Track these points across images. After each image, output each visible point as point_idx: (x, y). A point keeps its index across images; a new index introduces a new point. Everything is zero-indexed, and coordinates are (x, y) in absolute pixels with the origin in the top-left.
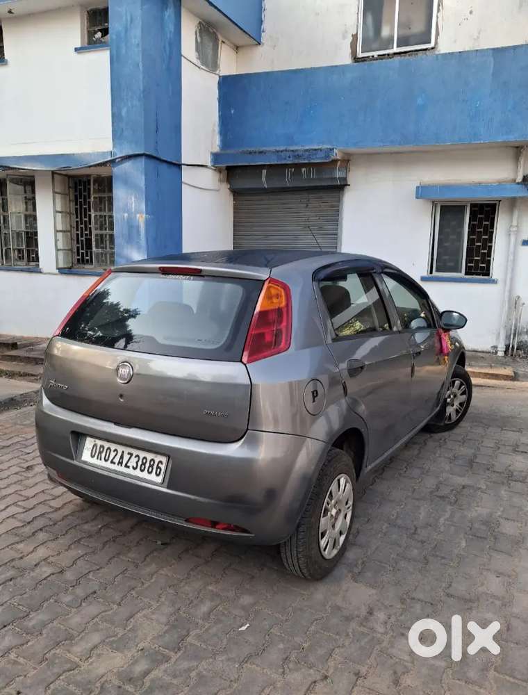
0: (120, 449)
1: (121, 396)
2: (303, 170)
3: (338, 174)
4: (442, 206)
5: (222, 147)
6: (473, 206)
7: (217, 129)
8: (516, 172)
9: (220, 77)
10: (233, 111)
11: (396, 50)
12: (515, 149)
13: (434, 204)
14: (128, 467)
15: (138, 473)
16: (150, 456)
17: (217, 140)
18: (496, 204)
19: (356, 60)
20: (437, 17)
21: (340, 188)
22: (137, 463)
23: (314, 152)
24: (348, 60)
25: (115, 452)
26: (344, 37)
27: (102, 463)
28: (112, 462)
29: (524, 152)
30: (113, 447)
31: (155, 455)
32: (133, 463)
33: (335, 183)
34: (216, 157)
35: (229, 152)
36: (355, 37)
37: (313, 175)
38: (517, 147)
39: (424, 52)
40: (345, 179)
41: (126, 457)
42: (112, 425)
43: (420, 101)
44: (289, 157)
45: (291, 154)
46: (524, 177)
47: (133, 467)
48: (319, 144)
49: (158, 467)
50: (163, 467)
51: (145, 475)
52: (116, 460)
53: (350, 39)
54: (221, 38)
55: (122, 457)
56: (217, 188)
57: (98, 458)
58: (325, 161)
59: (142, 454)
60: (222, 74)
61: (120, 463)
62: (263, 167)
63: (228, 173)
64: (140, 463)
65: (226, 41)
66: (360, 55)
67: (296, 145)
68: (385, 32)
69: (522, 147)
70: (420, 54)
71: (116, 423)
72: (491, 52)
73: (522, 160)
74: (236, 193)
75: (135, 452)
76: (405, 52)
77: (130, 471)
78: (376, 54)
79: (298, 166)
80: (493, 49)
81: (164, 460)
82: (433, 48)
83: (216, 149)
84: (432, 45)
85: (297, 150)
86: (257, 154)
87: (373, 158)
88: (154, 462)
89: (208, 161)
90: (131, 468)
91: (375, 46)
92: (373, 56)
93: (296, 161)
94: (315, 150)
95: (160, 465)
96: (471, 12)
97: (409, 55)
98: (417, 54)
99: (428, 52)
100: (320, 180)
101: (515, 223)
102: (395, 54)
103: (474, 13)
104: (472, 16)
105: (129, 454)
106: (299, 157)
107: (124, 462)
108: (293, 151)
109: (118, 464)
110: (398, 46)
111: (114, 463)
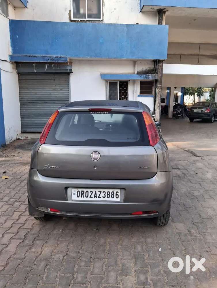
0: (94, 190)
1: (95, 167)
2: (53, 65)
3: (68, 68)
4: (109, 82)
5: (13, 53)
6: (120, 82)
7: (10, 44)
8: (134, 70)
9: (9, 20)
10: (17, 37)
11: (87, 19)
12: (133, 62)
13: (106, 81)
14: (101, 197)
15: (106, 199)
16: (111, 191)
17: (10, 49)
18: (128, 82)
19: (72, 21)
20: (103, 9)
21: (68, 73)
22: (105, 195)
23: (60, 58)
24: (68, 21)
25: (91, 193)
26: (66, 11)
27: (85, 199)
28: (90, 197)
29: (137, 63)
30: (89, 190)
31: (113, 190)
32: (102, 195)
33: (67, 71)
34: (11, 57)
35: (17, 55)
36: (70, 11)
37: (58, 68)
38: (134, 61)
39: (99, 22)
40: (71, 70)
41: (98, 194)
42: (89, 180)
43: (101, 41)
44: (49, 59)
45: (49, 58)
46: (137, 72)
47: (103, 197)
48: (60, 54)
49: (116, 195)
50: (119, 194)
51: (110, 199)
52: (93, 195)
53: (68, 12)
54: (9, 2)
55: (96, 193)
56: (12, 71)
57: (81, 197)
58: (65, 62)
59: (106, 191)
60: (11, 19)
61: (95, 196)
62: (34, 63)
63: (16, 65)
64: (106, 195)
65: (11, 4)
66: (73, 19)
67: (50, 54)
68: (82, 11)
69: (136, 61)
70: (97, 22)
71: (91, 179)
72: (126, 26)
73: (136, 66)
74: (19, 74)
75: (102, 190)
76: (92, 21)
77: (102, 199)
78: (79, 20)
79: (51, 64)
80: (126, 24)
81: (119, 191)
82: (102, 21)
83: (11, 54)
84: (101, 19)
85: (52, 57)
86: (33, 57)
87: (81, 62)
88: (114, 193)
89: (8, 59)
90: (102, 197)
91: (78, 16)
92: (78, 20)
93: (52, 62)
94: (60, 57)
95: (117, 193)
96: (115, 9)
97: (93, 22)
98: (96, 22)
99: (100, 22)
100: (61, 70)
101: (135, 89)
102: (87, 21)
103: (116, 9)
104: (115, 10)
105: (99, 192)
106: (53, 60)
107: (98, 196)
108: (50, 57)
109: (94, 197)
110: (88, 18)
111: (92, 197)
